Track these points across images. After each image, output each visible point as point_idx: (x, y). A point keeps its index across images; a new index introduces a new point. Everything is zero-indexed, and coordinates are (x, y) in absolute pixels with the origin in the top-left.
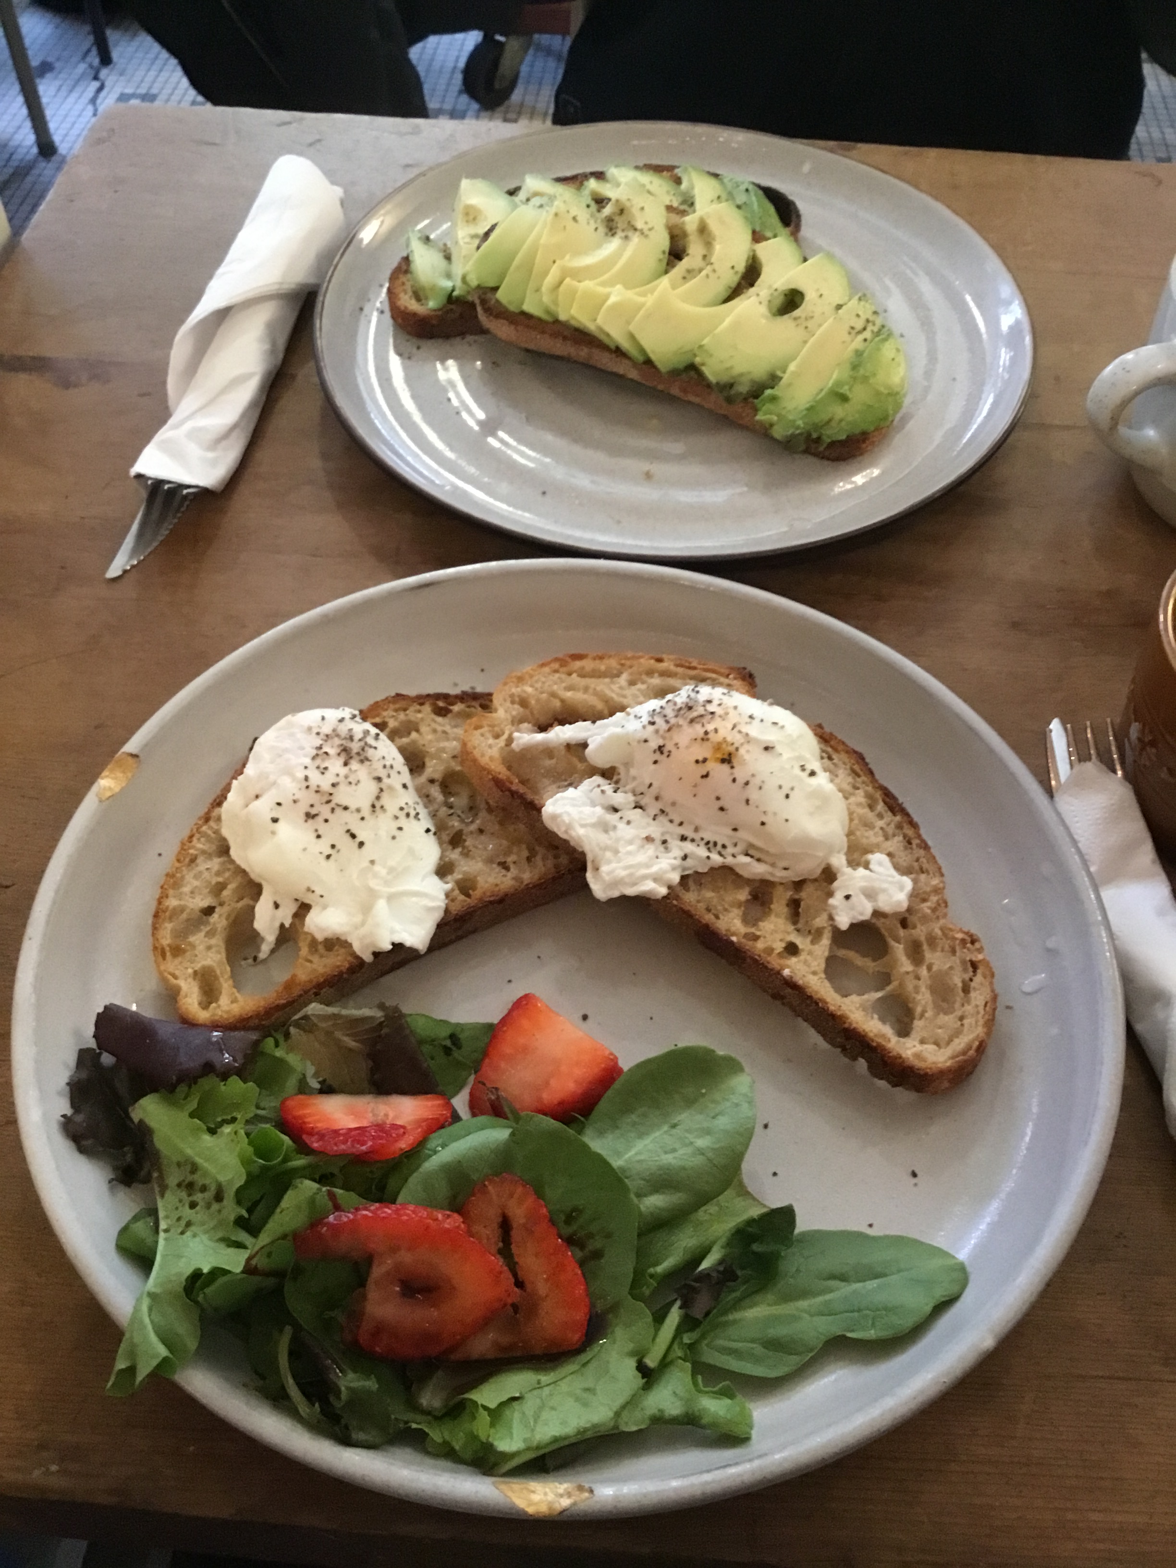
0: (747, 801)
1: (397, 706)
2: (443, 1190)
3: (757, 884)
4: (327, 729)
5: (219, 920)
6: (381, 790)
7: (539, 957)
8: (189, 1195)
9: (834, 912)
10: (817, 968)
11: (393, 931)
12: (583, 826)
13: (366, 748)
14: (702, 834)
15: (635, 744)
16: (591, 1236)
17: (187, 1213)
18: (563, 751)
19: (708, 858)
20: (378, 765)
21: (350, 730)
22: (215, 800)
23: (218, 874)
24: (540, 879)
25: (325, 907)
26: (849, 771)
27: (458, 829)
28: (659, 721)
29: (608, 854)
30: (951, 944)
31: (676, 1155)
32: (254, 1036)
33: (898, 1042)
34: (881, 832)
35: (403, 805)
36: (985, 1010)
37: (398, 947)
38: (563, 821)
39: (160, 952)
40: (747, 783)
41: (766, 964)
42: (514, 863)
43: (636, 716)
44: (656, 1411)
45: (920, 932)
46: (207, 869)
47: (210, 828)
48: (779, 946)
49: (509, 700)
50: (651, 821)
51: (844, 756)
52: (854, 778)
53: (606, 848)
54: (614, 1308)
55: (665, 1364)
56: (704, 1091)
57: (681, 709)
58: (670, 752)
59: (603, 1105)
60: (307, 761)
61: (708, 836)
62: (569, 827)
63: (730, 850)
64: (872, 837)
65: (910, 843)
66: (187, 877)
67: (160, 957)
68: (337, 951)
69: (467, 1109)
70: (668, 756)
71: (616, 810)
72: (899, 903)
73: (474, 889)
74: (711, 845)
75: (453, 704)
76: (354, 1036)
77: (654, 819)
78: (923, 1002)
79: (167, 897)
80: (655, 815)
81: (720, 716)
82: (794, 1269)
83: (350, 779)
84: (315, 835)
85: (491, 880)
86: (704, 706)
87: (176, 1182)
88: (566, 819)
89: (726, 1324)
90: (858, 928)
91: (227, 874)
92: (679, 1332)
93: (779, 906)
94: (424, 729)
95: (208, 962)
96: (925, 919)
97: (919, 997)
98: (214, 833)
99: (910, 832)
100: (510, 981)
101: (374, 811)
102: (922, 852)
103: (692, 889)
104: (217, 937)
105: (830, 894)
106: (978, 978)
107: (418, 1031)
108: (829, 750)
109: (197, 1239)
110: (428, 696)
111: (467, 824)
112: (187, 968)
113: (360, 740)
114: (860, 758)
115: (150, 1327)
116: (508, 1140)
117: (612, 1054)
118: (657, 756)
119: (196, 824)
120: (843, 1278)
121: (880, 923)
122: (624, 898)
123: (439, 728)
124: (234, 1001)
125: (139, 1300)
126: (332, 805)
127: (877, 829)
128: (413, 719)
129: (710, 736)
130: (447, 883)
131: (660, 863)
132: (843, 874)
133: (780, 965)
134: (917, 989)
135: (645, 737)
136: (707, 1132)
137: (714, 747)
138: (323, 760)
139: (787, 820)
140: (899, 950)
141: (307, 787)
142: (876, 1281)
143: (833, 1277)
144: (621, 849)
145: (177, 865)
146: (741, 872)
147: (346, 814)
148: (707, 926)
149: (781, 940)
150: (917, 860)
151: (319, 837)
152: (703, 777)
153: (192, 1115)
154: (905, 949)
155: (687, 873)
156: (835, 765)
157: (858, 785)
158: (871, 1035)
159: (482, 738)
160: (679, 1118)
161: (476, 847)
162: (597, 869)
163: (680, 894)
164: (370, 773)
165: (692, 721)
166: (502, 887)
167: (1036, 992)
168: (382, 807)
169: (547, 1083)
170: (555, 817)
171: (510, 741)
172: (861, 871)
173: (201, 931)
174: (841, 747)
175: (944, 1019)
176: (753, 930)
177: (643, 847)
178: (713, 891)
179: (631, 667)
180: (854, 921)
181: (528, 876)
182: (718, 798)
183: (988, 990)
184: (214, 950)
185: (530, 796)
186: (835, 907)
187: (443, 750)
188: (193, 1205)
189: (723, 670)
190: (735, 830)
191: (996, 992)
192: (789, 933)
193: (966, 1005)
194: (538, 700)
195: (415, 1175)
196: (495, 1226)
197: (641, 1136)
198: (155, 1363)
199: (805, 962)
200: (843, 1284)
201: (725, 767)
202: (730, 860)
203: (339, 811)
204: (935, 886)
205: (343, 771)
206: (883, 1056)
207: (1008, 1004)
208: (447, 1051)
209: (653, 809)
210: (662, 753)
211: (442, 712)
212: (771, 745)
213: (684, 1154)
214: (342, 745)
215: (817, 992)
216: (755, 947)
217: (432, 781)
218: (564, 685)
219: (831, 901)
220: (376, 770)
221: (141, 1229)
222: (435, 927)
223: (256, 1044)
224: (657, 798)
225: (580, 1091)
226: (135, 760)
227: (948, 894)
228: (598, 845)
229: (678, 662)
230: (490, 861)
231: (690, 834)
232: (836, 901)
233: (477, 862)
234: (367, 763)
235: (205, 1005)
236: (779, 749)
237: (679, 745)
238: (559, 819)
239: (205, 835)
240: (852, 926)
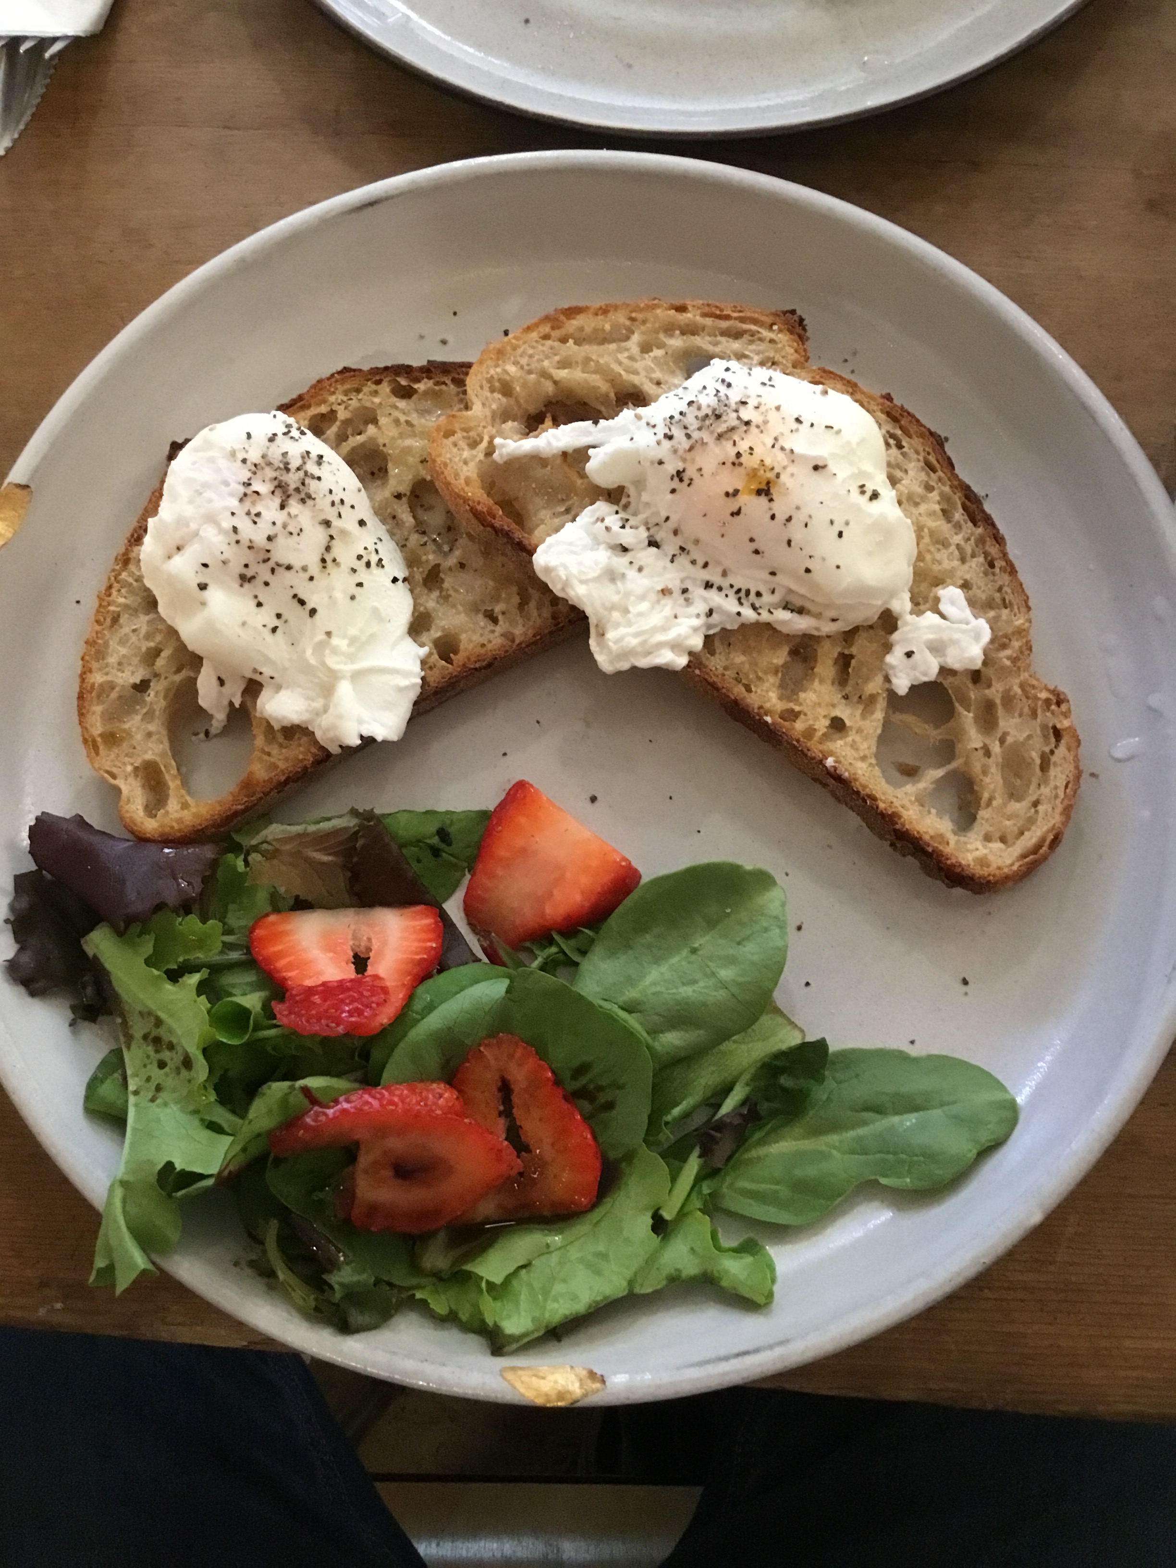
0: (789, 543)
1: (347, 386)
2: (433, 1060)
3: (798, 640)
4: (254, 456)
5: (155, 697)
6: (332, 537)
7: (538, 722)
8: (157, 1051)
9: (891, 672)
10: (867, 752)
11: (360, 722)
12: (582, 582)
13: (308, 481)
14: (730, 580)
15: (647, 464)
16: (600, 1089)
17: (158, 1075)
18: (559, 461)
19: (739, 614)
20: (323, 503)
21: (285, 454)
22: (132, 536)
23: (148, 637)
24: (534, 636)
25: (279, 688)
26: (922, 464)
27: (433, 563)
28: (677, 432)
29: (616, 615)
30: (1033, 705)
31: (695, 987)
32: (208, 852)
33: (958, 842)
34: (957, 552)
35: (362, 552)
36: (1065, 793)
37: (368, 741)
38: (559, 577)
39: (91, 744)
40: (789, 519)
41: (805, 750)
42: (503, 613)
43: (648, 424)
44: (673, 1271)
45: (995, 692)
46: (134, 631)
47: (131, 574)
48: (822, 725)
49: (487, 386)
50: (669, 564)
51: (917, 442)
52: (928, 475)
53: (613, 608)
54: (629, 1157)
55: (682, 1214)
56: (728, 911)
57: (707, 416)
58: (691, 480)
59: (613, 921)
60: (234, 503)
61: (740, 582)
62: (566, 584)
63: (767, 598)
64: (946, 560)
65: (991, 565)
66: (111, 643)
67: (92, 751)
68: (299, 739)
69: (462, 914)
70: (689, 485)
71: (625, 550)
72: (972, 659)
73: (456, 652)
74: (742, 594)
75: (418, 380)
76: (325, 850)
77: (672, 561)
78: (992, 786)
79: (90, 671)
80: (674, 556)
81: (758, 427)
82: (824, 1097)
83: (290, 528)
84: (253, 603)
85: (476, 638)
86: (737, 411)
87: (142, 1033)
88: (563, 574)
89: (750, 1162)
90: (919, 690)
91: (159, 638)
92: (699, 1180)
93: (826, 668)
94: (383, 421)
95: (149, 756)
96: (1003, 672)
97: (987, 780)
98: (136, 581)
99: (994, 550)
100: (505, 754)
101: (324, 567)
102: (1006, 578)
103: (718, 651)
104: (157, 721)
105: (888, 648)
106: (1061, 751)
107: (401, 833)
108: (899, 432)
109: (168, 1110)
110: (386, 369)
111: (446, 555)
112: (125, 764)
113: (298, 469)
114: (938, 442)
115: (124, 1228)
116: (504, 998)
117: (625, 859)
118: (676, 484)
119: (113, 570)
120: (879, 1110)
121: (948, 682)
122: (634, 670)
123: (403, 418)
124: (185, 806)
125: (111, 1189)
126: (271, 564)
127: (953, 548)
128: (368, 405)
129: (743, 460)
130: (422, 645)
131: (679, 625)
132: (906, 624)
133: (821, 751)
134: (985, 772)
135: (660, 456)
136: (731, 961)
137: (748, 475)
138: (253, 503)
139: (838, 567)
140: (967, 718)
141: (238, 542)
142: (916, 1115)
143: (867, 1108)
144: (631, 609)
145: (98, 628)
146: (779, 628)
147: (288, 574)
148: (736, 702)
149: (825, 717)
150: (1000, 590)
151: (259, 605)
152: (732, 514)
153: (148, 962)
154: (976, 719)
155: (711, 632)
156: (904, 455)
157: (932, 483)
158: (926, 838)
159: (455, 450)
160: (702, 941)
161: (456, 591)
162: (603, 635)
163: (704, 660)
164: (313, 517)
165: (720, 436)
166: (490, 647)
167: (1128, 759)
168: (334, 560)
169: (550, 895)
170: (548, 570)
171: (490, 451)
172: (930, 618)
173: (136, 712)
174: (913, 429)
175: (1015, 806)
176: (792, 705)
177: (658, 602)
178: (744, 653)
179: (644, 322)
180: (914, 683)
181: (520, 631)
182: (752, 540)
183: (1072, 767)
184: (154, 738)
185: (518, 535)
186: (893, 667)
187: (408, 450)
188: (162, 1065)
189: (763, 318)
190: (773, 574)
191: (1081, 768)
192: (834, 706)
193: (1042, 787)
194: (524, 385)
195: (402, 1045)
196: (494, 1090)
197: (657, 961)
198: (133, 1275)
199: (854, 746)
200: (878, 1116)
201: (763, 499)
202: (765, 616)
203: (280, 571)
204: (1018, 627)
205: (280, 517)
206: (939, 862)
207: (1094, 771)
208: (436, 852)
209: (671, 547)
210: (681, 480)
211: (406, 393)
212: (820, 464)
213: (705, 987)
214: (276, 479)
215: (865, 787)
216: (794, 729)
217: (398, 496)
218: (557, 358)
219: (889, 659)
220: (322, 510)
221: (108, 1090)
222: (411, 706)
223: (214, 864)
224: (676, 532)
225: (587, 904)
226: (25, 492)
227: (1033, 635)
228: (603, 604)
229: (706, 310)
230: (474, 608)
231: (717, 580)
232: (895, 658)
233: (459, 613)
234: (310, 502)
235: (151, 810)
236: (833, 467)
237: (704, 472)
238: (553, 574)
239: (125, 584)
240: (913, 688)
